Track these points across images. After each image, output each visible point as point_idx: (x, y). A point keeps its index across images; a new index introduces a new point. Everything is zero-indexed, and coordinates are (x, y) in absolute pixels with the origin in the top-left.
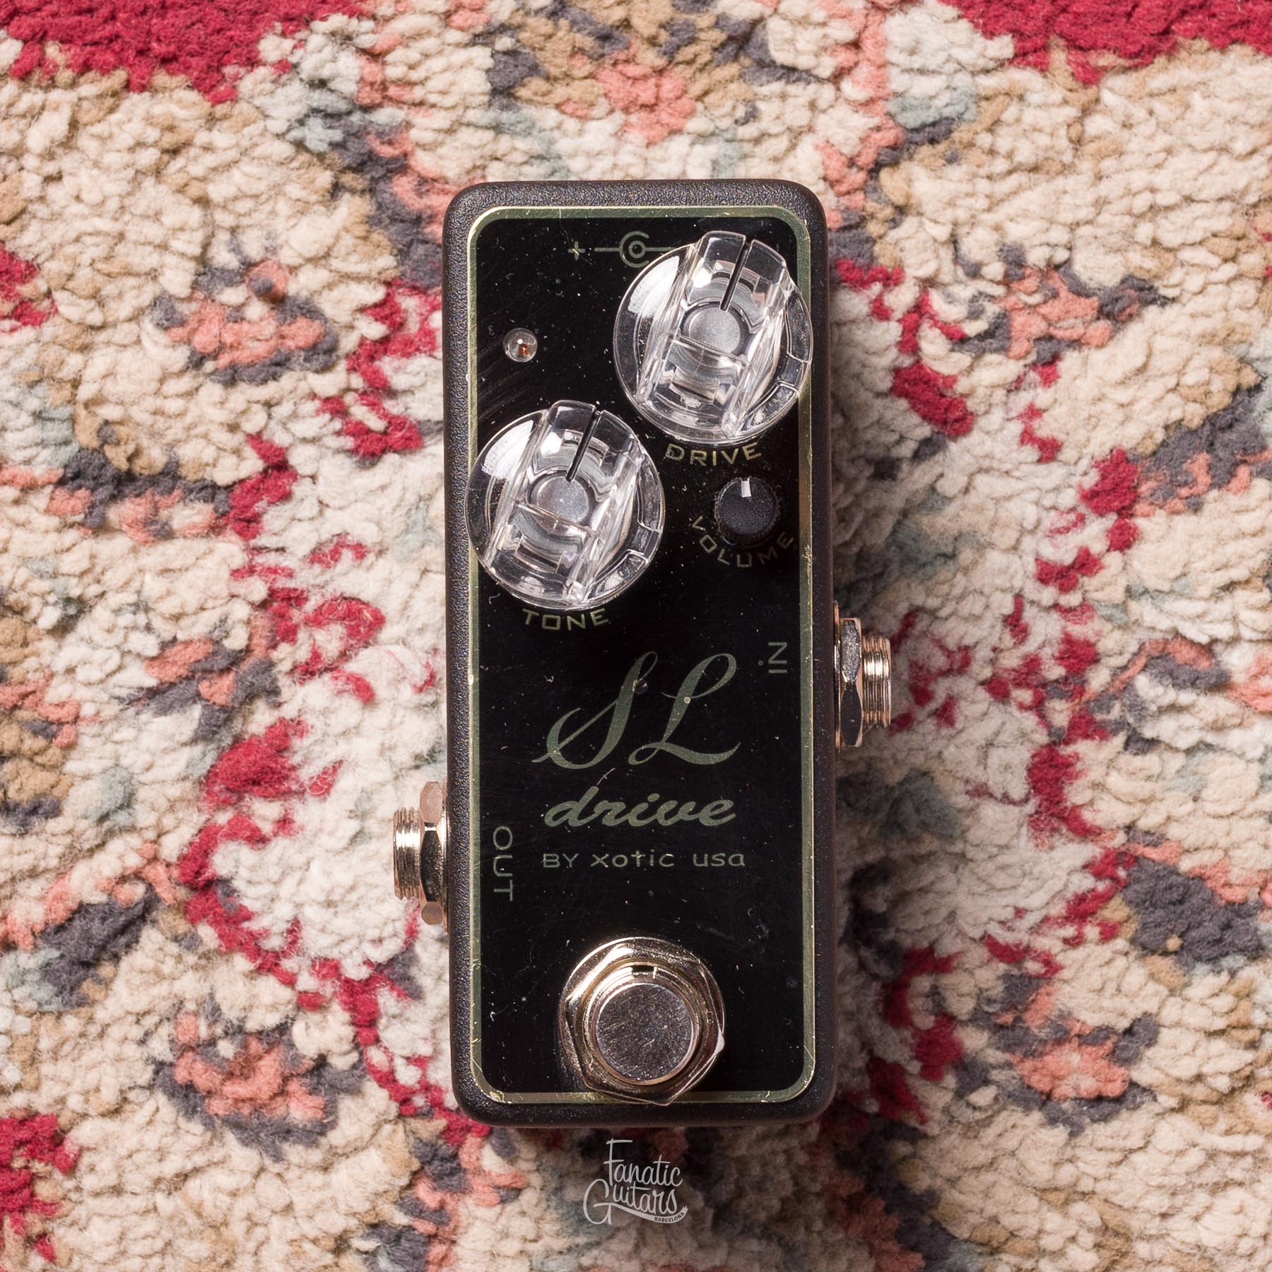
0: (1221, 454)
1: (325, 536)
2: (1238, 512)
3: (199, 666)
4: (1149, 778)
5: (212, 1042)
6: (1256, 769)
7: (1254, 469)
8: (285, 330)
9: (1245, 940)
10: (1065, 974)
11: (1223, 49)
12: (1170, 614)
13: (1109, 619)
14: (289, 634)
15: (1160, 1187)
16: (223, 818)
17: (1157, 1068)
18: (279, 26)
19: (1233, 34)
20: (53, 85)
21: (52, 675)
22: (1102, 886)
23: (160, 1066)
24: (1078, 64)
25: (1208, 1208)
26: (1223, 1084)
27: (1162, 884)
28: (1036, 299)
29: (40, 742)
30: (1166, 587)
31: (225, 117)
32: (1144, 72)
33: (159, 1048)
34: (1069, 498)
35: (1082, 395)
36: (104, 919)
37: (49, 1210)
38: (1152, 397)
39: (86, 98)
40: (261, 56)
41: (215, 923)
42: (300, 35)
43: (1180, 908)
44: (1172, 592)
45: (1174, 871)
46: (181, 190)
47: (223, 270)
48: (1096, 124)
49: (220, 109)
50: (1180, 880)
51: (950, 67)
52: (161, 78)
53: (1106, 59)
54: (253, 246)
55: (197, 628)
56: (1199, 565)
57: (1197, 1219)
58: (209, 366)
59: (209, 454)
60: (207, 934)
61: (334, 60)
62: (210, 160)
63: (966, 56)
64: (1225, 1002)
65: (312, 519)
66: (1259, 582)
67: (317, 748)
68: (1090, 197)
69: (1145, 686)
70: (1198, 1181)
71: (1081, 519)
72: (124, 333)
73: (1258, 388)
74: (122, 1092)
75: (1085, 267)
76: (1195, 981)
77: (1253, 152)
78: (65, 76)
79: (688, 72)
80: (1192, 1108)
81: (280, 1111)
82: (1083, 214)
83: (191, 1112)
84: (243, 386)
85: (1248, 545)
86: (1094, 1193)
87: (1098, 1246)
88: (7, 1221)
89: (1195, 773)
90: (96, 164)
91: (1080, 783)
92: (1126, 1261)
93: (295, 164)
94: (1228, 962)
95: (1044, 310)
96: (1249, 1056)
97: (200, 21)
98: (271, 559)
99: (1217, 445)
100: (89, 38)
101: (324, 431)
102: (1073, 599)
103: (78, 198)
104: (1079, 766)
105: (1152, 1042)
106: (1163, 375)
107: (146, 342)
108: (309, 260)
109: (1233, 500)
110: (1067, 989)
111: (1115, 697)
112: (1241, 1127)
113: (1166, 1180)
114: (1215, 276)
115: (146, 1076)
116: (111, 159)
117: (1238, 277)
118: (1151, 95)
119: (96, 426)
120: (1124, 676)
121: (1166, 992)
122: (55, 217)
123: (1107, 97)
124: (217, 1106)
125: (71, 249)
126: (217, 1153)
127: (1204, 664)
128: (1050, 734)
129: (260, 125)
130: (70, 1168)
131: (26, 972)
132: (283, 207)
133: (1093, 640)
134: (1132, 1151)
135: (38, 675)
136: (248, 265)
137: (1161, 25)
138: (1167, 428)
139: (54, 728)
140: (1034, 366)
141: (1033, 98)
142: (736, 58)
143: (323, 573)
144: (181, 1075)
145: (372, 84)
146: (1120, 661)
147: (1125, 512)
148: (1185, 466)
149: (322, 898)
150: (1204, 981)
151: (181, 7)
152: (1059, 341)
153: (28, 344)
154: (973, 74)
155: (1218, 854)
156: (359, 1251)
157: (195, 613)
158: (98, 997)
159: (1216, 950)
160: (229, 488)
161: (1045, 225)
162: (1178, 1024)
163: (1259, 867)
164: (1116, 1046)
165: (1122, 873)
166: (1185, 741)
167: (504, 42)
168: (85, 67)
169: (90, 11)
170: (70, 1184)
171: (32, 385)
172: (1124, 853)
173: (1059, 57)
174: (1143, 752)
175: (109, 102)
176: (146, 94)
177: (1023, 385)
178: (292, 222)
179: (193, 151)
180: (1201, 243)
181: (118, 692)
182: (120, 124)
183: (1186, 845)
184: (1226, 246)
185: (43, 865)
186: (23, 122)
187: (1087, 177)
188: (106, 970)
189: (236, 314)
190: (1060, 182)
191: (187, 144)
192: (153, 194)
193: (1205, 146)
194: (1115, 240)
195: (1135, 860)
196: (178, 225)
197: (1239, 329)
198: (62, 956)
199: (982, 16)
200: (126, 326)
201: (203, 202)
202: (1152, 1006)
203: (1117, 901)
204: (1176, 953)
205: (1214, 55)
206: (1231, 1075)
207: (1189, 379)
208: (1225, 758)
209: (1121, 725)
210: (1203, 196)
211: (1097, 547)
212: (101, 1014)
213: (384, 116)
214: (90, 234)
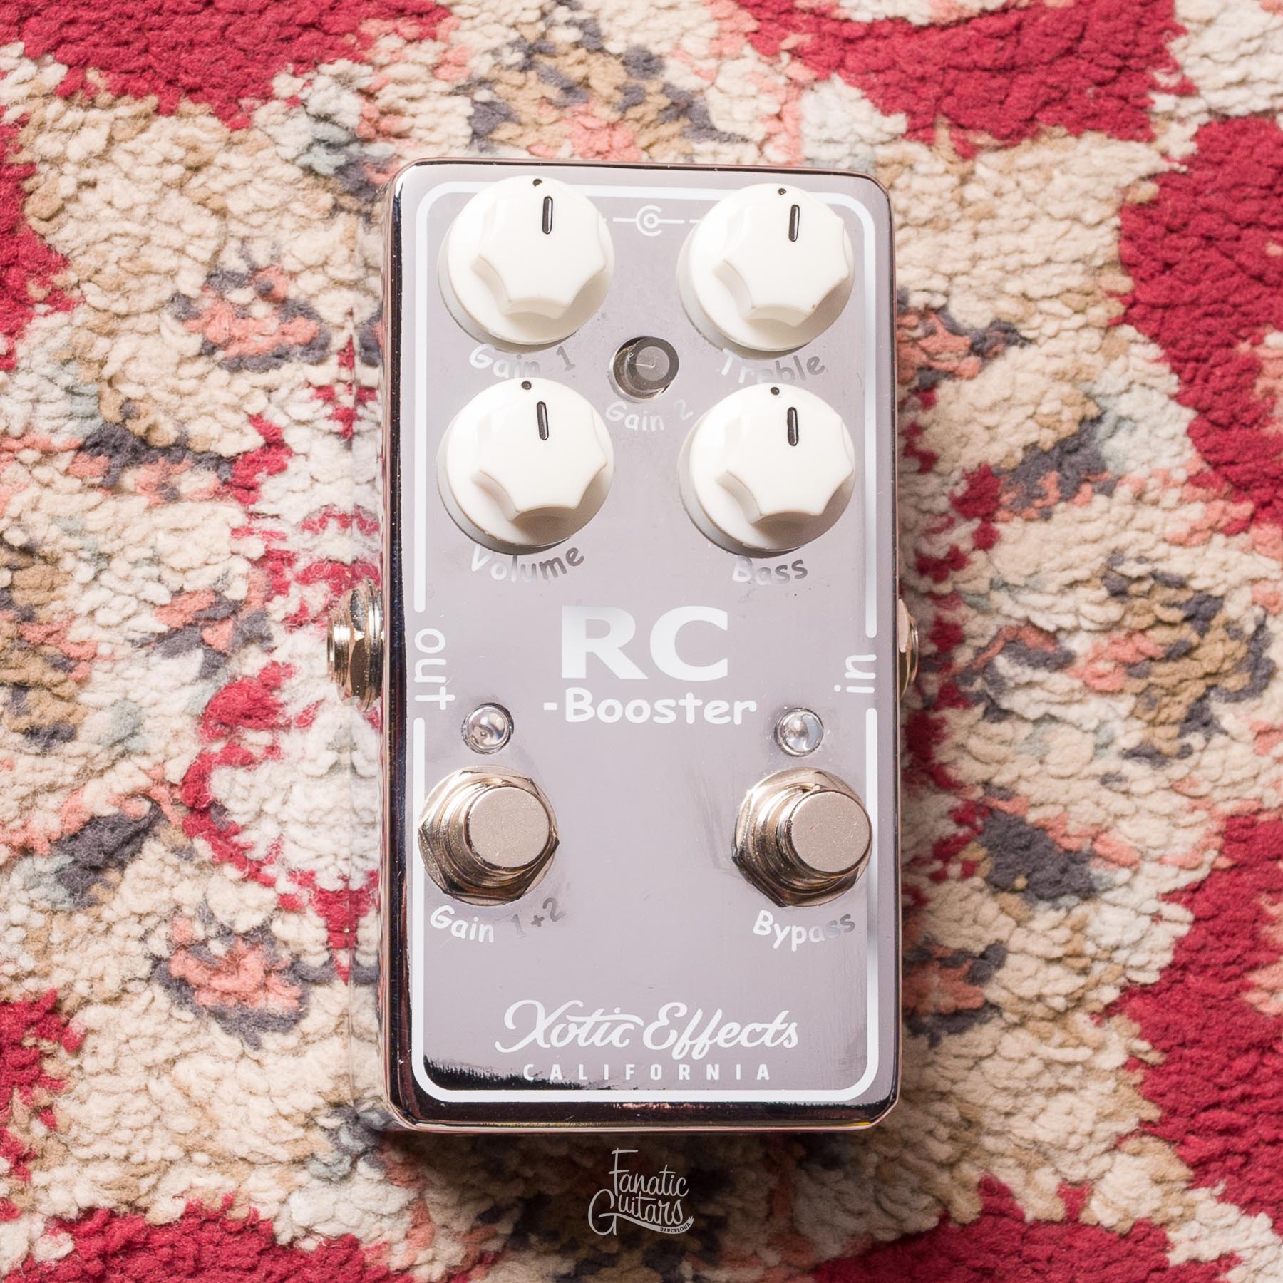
0: (1068, 473)
1: (316, 507)
2: (1081, 522)
3: (203, 615)
4: (1003, 742)
5: (204, 943)
6: (1090, 738)
7: (1096, 487)
8: (286, 327)
9: (1078, 883)
10: (931, 906)
11: (1078, 135)
12: (1024, 605)
13: (972, 606)
14: (282, 589)
15: (1005, 1089)
16: (217, 747)
17: (1005, 988)
18: (291, 67)
19: (1089, 124)
20: (92, 104)
21: (74, 618)
22: (963, 831)
23: (157, 961)
24: (960, 141)
25: (1043, 1110)
26: (1059, 1003)
27: (1012, 832)
28: (918, 333)
29: (60, 676)
30: (1021, 582)
31: (241, 142)
32: (1012, 151)
33: (158, 945)
34: (943, 504)
35: (956, 417)
36: (113, 830)
37: (56, 1085)
38: (1014, 422)
39: (121, 118)
40: (276, 91)
41: (208, 838)
42: (308, 76)
43: (1027, 853)
44: (1026, 586)
45: (1022, 822)
46: (203, 204)
47: (233, 274)
48: (972, 192)
49: (238, 135)
50: (1027, 828)
51: (852, 138)
52: (186, 105)
53: (983, 139)
54: (261, 255)
55: (201, 581)
56: (1047, 565)
57: (1033, 1119)
58: (220, 355)
59: (215, 430)
60: (202, 847)
61: (338, 97)
62: (228, 179)
63: (867, 131)
64: (1063, 934)
65: (304, 491)
66: (1098, 582)
67: (302, 688)
68: (968, 252)
69: (1003, 664)
70: (1036, 1086)
71: (950, 524)
72: (145, 322)
73: (1098, 420)
74: (124, 982)
75: (960, 311)
76: (1038, 915)
77: (1100, 223)
78: (105, 98)
79: (637, 127)
80: (1031, 1024)
81: (261, 1004)
82: (962, 266)
83: (183, 1001)
84: (247, 373)
85: (1089, 550)
86: (951, 1092)
87: (952, 1138)
88: (17, 1093)
89: (1040, 741)
90: (127, 176)
91: (947, 744)
92: (975, 1153)
93: (301, 185)
94: (1067, 900)
95: (924, 343)
96: (1081, 981)
97: (223, 58)
98: (268, 525)
99: (1065, 466)
100: (125, 66)
101: (317, 415)
102: (945, 588)
103: (110, 203)
104: (946, 730)
105: (1000, 965)
106: (1023, 405)
107: (164, 331)
108: (309, 267)
109: (1078, 512)
110: (933, 919)
111: (976, 673)
112: (1073, 1041)
113: (1011, 1084)
114: (1066, 324)
115: (144, 968)
116: (140, 172)
117: (1086, 326)
118: (1019, 171)
119: (119, 403)
120: (984, 656)
121: (1014, 923)
122: (92, 217)
123: (981, 170)
124: (205, 998)
125: (102, 247)
126: (203, 1040)
127: (1050, 649)
128: (923, 701)
129: (272, 150)
130: (76, 1048)
131: (42, 875)
132: (288, 222)
133: (960, 622)
134: (982, 1058)
135: (63, 616)
136: (255, 270)
137: (1028, 113)
138: (1025, 448)
139: (72, 663)
140: (916, 391)
141: (921, 168)
142: (677, 118)
143: (312, 538)
144: (176, 970)
145: (369, 120)
146: (982, 642)
147: (988, 517)
148: (1039, 482)
149: (303, 818)
150: (1045, 917)
151: (207, 45)
152: (938, 371)
153: (61, 327)
154: (872, 145)
155: (1059, 809)
156: (324, 1129)
157: (200, 567)
158: (105, 898)
159: (1056, 890)
160: (232, 460)
161: (927, 272)
162: (1023, 951)
163: (1093, 820)
164: (971, 968)
165: (979, 822)
166: (1034, 712)
167: (483, 95)
168: (122, 92)
169: (127, 43)
170: (74, 1063)
171: (66, 362)
172: (981, 805)
173: (943, 134)
174: (999, 720)
175: (142, 122)
176: (173, 118)
177: (907, 406)
178: (294, 235)
179: (212, 170)
180: (1057, 296)
181: (132, 635)
182: (150, 143)
183: (1034, 800)
184: (1076, 300)
185: (60, 781)
186: (65, 136)
187: (967, 236)
188: (113, 876)
189: (243, 312)
190: (943, 238)
191: (208, 163)
192: (176, 204)
193: (1062, 215)
194: (986, 290)
195: (991, 811)
196: (198, 232)
197: (1085, 370)
198: (75, 862)
199: (882, 97)
200: (148, 316)
201: (221, 213)
202: (1003, 934)
203: (973, 845)
204: (1022, 891)
205: (1071, 140)
206: (1066, 996)
207: (1045, 409)
208: (1064, 729)
209: (980, 697)
210: (1060, 258)
211: (965, 546)
212: (107, 914)
213: (379, 149)
214: (121, 235)
